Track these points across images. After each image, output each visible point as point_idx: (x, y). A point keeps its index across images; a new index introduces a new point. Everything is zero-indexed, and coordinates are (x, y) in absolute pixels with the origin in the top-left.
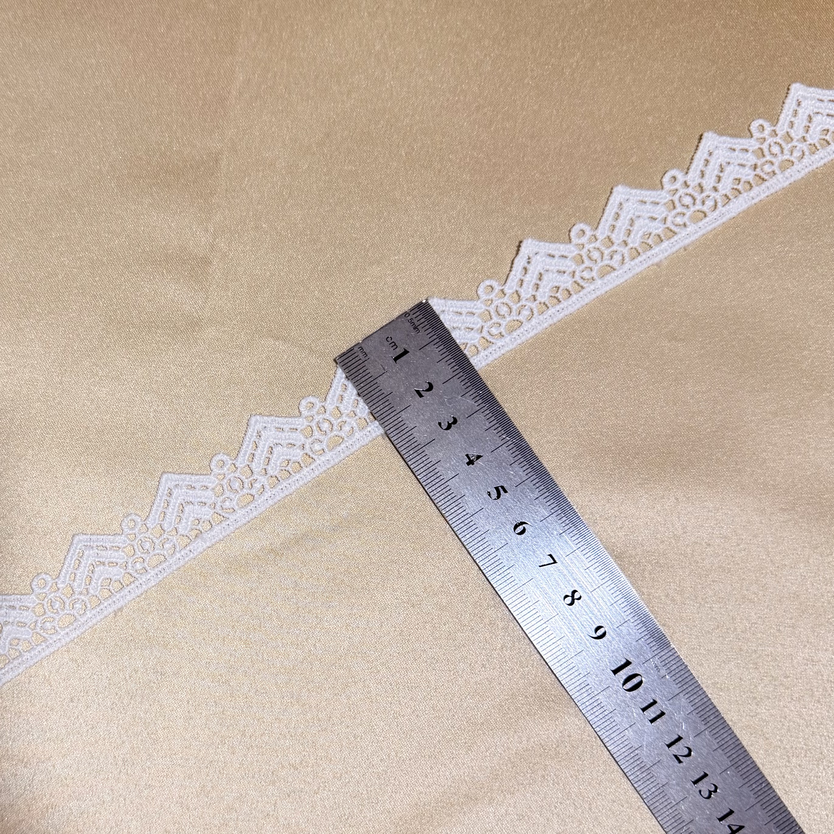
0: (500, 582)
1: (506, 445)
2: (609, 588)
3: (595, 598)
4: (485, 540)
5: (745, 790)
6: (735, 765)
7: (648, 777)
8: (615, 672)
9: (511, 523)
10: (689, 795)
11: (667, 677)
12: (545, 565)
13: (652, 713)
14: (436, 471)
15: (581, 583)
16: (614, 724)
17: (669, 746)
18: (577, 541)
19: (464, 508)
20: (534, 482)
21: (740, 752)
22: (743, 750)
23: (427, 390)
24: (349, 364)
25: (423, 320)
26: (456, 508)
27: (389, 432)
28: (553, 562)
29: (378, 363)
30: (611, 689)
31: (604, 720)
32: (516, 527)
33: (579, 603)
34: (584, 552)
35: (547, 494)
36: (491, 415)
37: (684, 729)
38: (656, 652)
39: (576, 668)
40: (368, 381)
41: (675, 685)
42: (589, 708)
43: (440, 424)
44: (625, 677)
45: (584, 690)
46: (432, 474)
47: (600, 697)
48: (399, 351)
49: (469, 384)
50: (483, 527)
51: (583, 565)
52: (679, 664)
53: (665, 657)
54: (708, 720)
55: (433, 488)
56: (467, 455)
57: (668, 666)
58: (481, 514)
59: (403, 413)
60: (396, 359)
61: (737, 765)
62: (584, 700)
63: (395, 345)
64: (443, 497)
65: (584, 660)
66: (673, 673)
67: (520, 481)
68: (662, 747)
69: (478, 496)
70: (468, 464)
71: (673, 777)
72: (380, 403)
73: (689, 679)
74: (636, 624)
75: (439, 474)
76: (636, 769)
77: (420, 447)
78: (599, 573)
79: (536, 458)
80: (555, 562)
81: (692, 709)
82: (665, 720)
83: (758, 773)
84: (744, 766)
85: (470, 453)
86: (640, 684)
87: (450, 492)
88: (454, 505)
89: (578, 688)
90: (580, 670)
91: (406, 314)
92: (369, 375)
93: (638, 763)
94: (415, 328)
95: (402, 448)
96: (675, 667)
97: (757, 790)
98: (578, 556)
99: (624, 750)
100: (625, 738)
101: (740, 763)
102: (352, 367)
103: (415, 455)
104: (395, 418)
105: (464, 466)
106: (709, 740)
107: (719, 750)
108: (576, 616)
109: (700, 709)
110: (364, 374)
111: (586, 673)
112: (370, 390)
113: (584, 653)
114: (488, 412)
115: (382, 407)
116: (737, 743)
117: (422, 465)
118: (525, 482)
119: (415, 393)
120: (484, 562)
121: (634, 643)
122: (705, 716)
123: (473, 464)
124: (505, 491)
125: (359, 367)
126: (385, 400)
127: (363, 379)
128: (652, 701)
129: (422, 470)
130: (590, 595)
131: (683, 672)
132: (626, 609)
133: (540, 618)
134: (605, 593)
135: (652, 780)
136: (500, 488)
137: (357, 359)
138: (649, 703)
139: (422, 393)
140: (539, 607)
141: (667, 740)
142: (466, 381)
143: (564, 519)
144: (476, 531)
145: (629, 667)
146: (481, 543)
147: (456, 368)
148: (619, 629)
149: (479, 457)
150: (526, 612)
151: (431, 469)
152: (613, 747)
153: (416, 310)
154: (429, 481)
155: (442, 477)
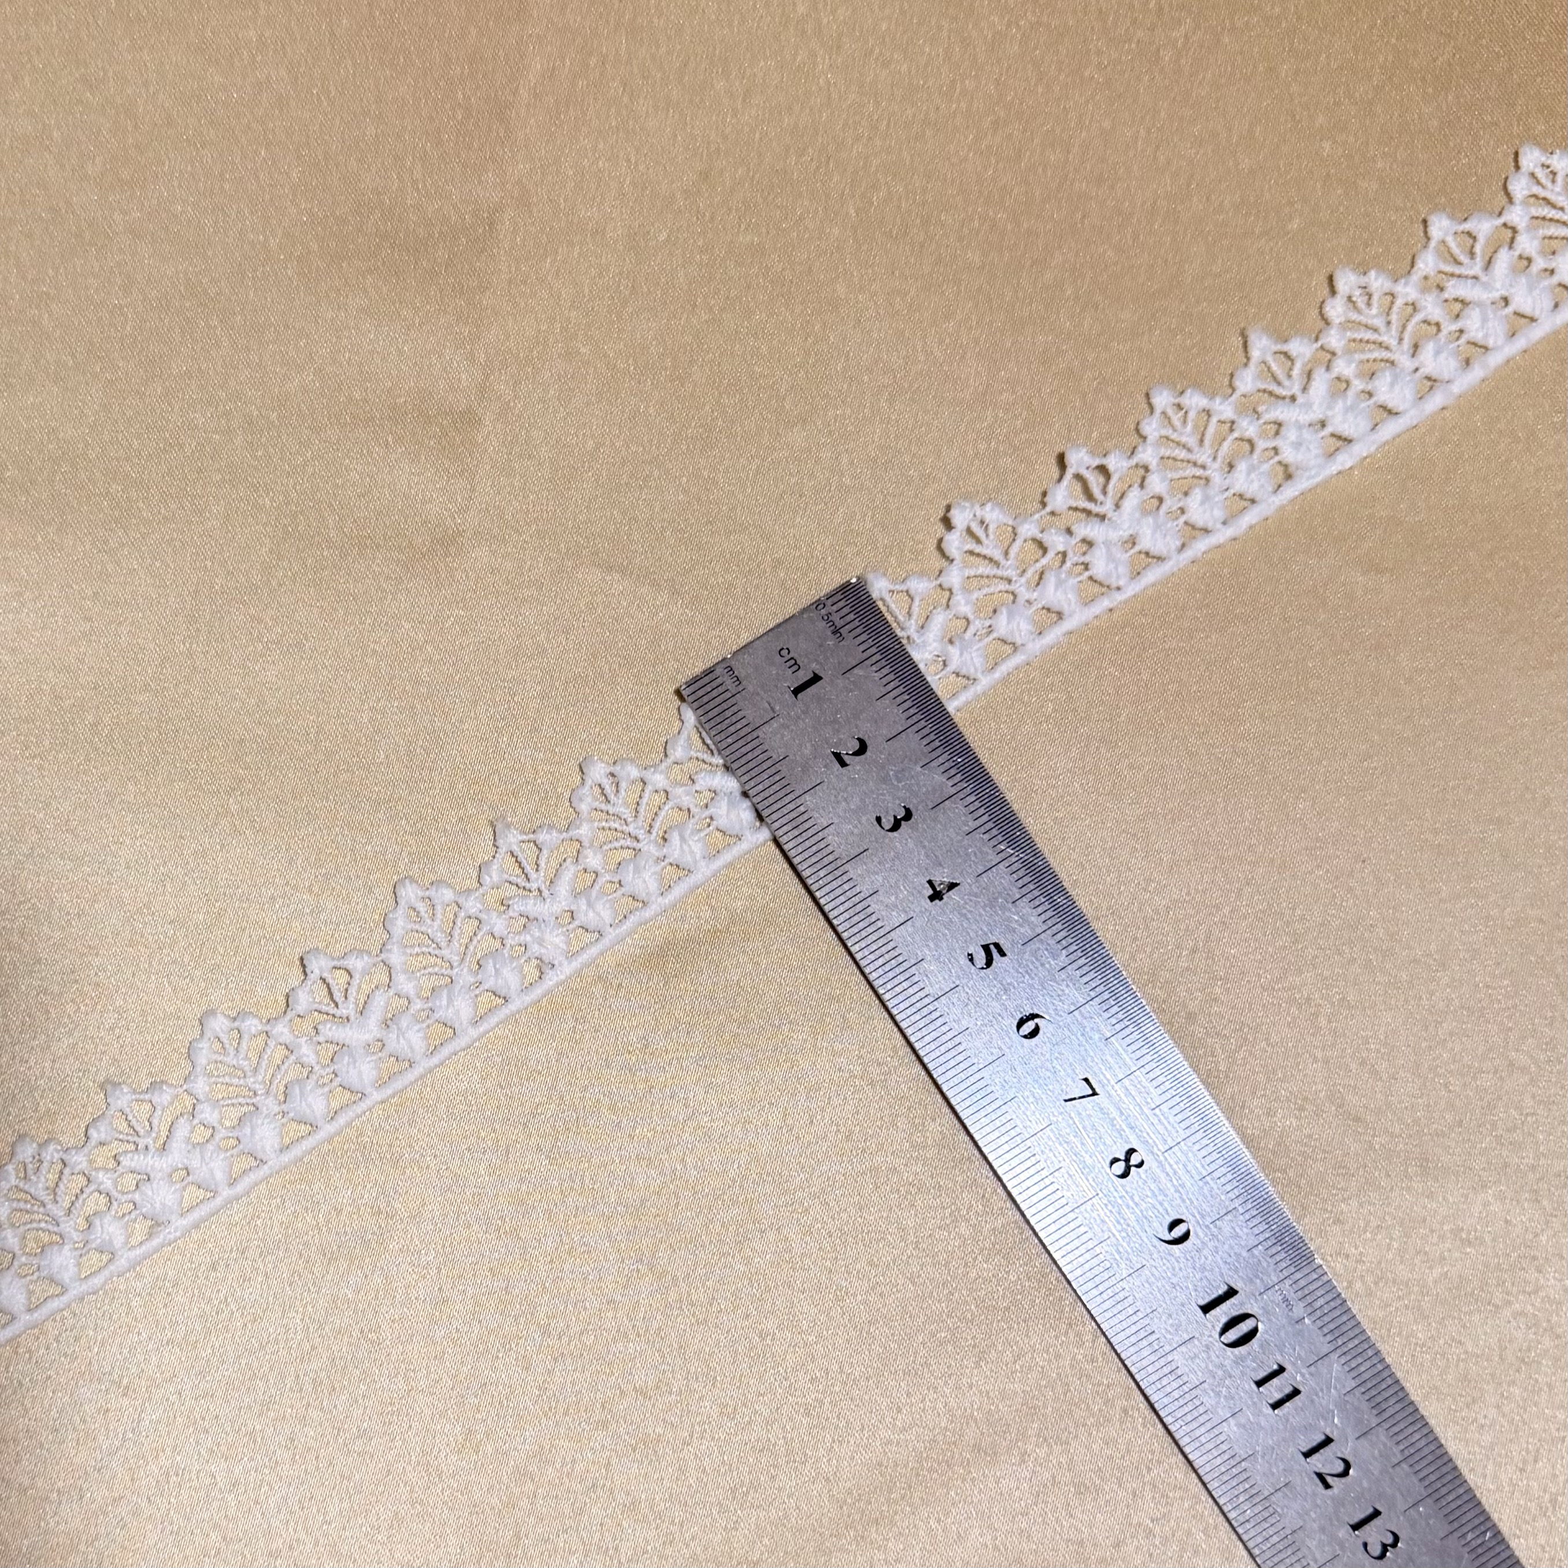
0: (988, 1129)
1: (1006, 863)
2: (1197, 1147)
3: (1171, 1166)
4: (960, 1048)
5: (1453, 1542)
6: (1435, 1496)
7: (1266, 1514)
8: (1206, 1309)
9: (1013, 1016)
10: (1344, 1551)
11: (1306, 1320)
12: (1075, 1099)
13: (1275, 1389)
14: (869, 910)
15: (1145, 1135)
16: (1201, 1410)
17: (1307, 1455)
18: (1139, 1054)
19: (921, 985)
20: (1059, 937)
21: (1444, 1470)
22: (1450, 1465)
23: (856, 754)
24: (705, 699)
25: (852, 616)
26: (905, 985)
27: (780, 833)
28: (1090, 1092)
29: (762, 699)
30: (1196, 1342)
31: (1182, 1402)
32: (1021, 1023)
33: (1138, 1173)
34: (1152, 1075)
35: (1083, 961)
36: (977, 804)
37: (1335, 1425)
38: (1286, 1273)
39: (1130, 1300)
40: (742, 733)
41: (1322, 1339)
42: (1154, 1377)
43: (879, 820)
44: (1224, 1320)
45: (1145, 1343)
46: (862, 916)
47: (1175, 1356)
48: (804, 676)
49: (937, 743)
50: (957, 1021)
51: (1149, 1100)
52: (1329, 1297)
53: (1302, 1283)
54: (1384, 1406)
55: (863, 944)
56: (930, 882)
57: (1309, 1299)
58: (954, 997)
59: (807, 797)
60: (796, 692)
61: (1437, 1496)
62: (1145, 1363)
63: (796, 663)
64: (881, 961)
65: (1146, 1285)
66: (1318, 1313)
67: (1030, 934)
68: (1293, 1457)
69: (950, 961)
70: (932, 898)
71: (1313, 1515)
72: (765, 775)
73: (1350, 1325)
74: (1247, 1216)
75: (874, 918)
76: (1241, 1499)
77: (839, 863)
78: (1180, 1117)
79: (1062, 890)
80: (1094, 1094)
81: (1354, 1385)
82: (1300, 1404)
83: (1477, 1511)
84: (1451, 1498)
85: (937, 879)
86: (1253, 1333)
87: (893, 953)
88: (901, 978)
89: (1133, 1339)
90: (1138, 1304)
91: (818, 604)
92: (744, 722)
93: (1247, 1486)
94: (834, 633)
95: (805, 865)
96: (1321, 1302)
97: (1474, 1544)
98: (1139, 1082)
99: (1219, 1461)
100: (1222, 1438)
101: (1444, 1491)
102: (712, 704)
103: (830, 878)
104: (791, 806)
105: (923, 903)
106: (1385, 1445)
107: (1404, 1466)
108: (1132, 1198)
109: (1369, 1385)
110: (734, 719)
111: (1149, 1311)
112: (744, 750)
113: (1146, 1271)
114: (972, 798)
115: (767, 783)
116: (1439, 1452)
117: (842, 899)
118: (1042, 936)
119: (833, 758)
120: (957, 1090)
121: (1245, 1254)
122: (1379, 1399)
123: (941, 899)
124: (1002, 954)
125: (725, 706)
126: (773, 770)
127: (732, 729)
128: (1275, 1367)
129: (842, 909)
130: (1162, 1158)
131: (1338, 1312)
132: (1228, 1187)
133: (1063, 1201)
134: (1190, 1154)
135: (1272, 1520)
136: (992, 947)
137: (721, 689)
138: (1269, 1371)
139: (847, 759)
140: (1062, 1180)
141: (1304, 1444)
142: (932, 737)
143: (1115, 1009)
144: (944, 1029)
145: (1233, 1300)
146: (953, 1053)
147: (912, 711)
148: (1216, 1227)
149: (952, 886)
150: (1036, 1188)
151: (859, 907)
152: (1197, 1454)
153: (839, 596)
154: (855, 930)
155: (879, 924)
